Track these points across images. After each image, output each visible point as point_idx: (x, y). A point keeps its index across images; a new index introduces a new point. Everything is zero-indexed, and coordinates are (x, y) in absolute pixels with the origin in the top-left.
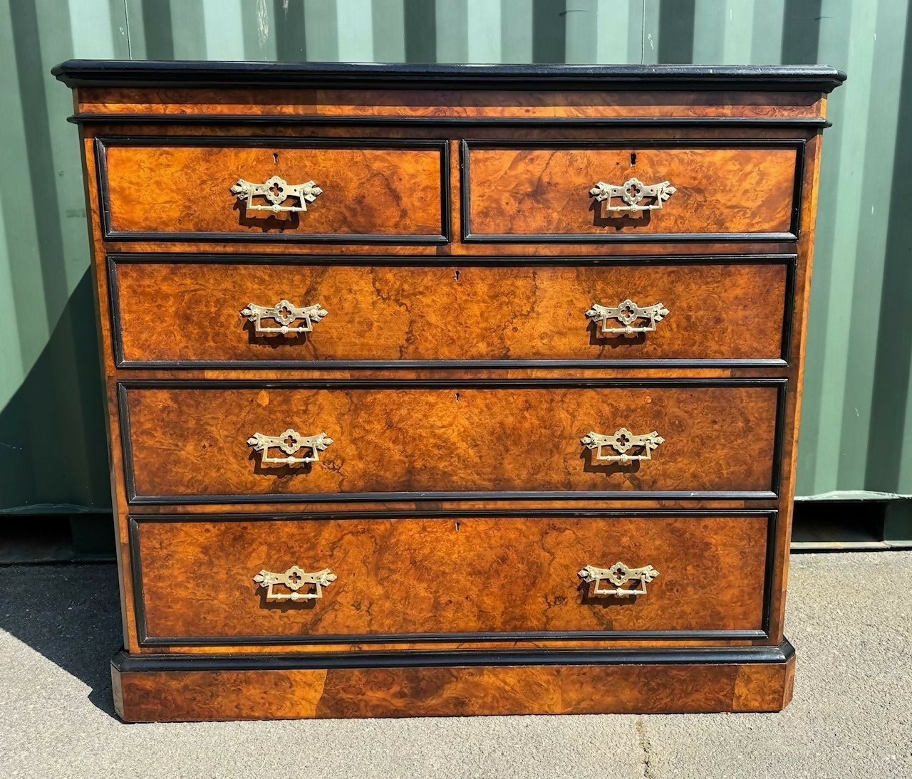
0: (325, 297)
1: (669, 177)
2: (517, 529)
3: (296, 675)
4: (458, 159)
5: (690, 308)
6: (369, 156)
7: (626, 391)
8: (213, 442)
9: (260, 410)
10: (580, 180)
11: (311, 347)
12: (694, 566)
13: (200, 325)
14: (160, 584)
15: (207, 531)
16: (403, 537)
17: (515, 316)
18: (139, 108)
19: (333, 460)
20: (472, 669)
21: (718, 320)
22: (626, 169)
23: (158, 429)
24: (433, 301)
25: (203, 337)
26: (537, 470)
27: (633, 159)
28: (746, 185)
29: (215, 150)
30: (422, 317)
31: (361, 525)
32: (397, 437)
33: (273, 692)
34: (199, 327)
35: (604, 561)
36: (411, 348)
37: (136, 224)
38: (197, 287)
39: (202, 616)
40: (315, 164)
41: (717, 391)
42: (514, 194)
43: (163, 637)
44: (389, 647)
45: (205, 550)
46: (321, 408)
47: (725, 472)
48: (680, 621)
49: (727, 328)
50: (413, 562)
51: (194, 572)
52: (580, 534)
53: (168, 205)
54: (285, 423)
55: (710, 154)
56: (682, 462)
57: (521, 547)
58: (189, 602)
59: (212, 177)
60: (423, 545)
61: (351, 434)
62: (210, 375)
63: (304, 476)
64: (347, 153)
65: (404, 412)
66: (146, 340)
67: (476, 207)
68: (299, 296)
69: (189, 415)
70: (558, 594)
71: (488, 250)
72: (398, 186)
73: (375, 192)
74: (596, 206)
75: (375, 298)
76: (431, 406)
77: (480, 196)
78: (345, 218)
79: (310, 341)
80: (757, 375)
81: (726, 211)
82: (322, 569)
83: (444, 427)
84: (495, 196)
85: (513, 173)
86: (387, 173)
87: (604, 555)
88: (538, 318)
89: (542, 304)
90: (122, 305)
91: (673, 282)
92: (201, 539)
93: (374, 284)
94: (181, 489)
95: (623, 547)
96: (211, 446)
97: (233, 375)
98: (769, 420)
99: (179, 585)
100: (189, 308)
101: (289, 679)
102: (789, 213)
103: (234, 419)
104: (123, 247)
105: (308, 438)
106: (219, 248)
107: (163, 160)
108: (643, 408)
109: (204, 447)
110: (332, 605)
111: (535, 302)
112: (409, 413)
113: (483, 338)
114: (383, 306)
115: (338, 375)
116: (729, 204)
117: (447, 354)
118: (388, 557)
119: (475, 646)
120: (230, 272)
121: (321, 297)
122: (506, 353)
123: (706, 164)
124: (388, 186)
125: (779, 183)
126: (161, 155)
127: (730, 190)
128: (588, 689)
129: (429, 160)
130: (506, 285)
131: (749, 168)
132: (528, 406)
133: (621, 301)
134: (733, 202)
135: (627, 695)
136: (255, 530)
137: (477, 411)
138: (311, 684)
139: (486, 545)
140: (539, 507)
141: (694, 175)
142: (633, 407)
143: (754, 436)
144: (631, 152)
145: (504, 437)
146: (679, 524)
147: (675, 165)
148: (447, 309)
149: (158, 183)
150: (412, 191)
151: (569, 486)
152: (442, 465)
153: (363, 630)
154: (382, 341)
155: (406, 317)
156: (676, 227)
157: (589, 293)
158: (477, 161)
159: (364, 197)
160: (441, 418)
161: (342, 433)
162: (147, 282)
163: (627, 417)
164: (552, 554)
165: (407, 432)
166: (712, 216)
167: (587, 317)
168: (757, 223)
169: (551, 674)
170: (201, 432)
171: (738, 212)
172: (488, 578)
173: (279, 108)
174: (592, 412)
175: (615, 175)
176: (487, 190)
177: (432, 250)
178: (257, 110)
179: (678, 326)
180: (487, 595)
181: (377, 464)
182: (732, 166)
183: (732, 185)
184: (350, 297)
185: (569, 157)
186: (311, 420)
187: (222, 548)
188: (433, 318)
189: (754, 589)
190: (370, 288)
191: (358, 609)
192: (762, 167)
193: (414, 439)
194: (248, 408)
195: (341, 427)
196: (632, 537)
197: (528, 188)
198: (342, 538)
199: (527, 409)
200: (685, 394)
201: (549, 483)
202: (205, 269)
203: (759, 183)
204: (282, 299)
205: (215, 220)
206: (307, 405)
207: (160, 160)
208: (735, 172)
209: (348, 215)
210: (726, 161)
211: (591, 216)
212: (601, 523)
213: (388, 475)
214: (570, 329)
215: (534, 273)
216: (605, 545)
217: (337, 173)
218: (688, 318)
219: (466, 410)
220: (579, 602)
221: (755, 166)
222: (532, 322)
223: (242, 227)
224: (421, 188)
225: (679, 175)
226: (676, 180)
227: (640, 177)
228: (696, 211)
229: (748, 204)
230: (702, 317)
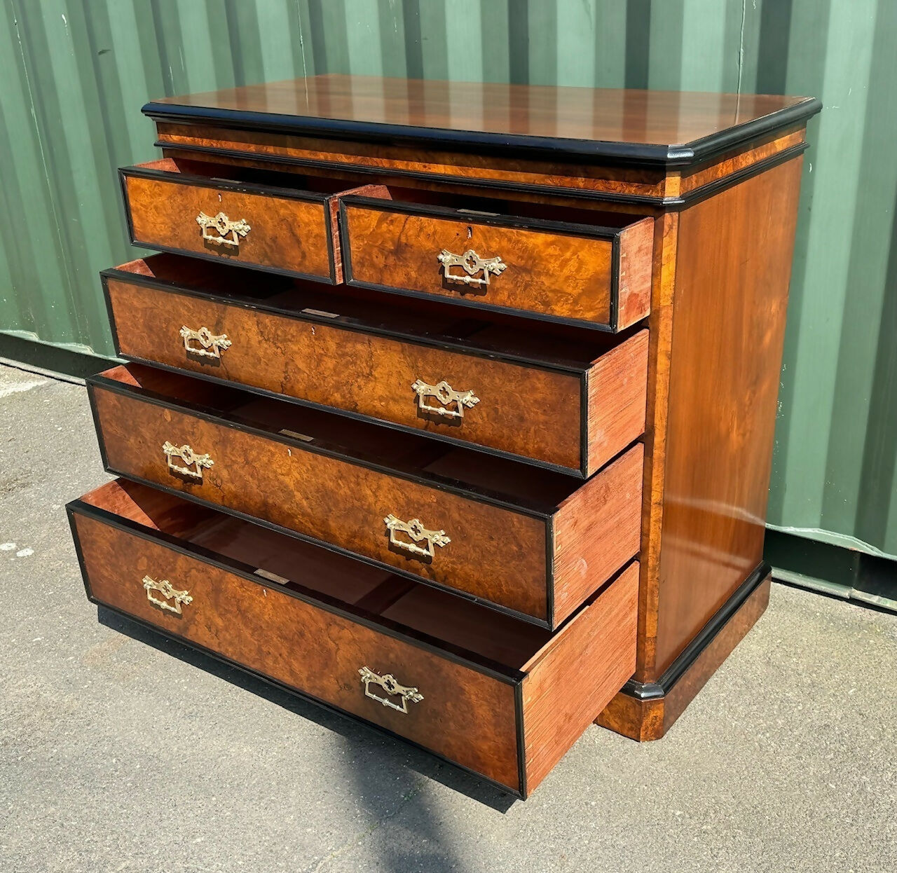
0: (228, 330)
1: (502, 252)
5: (497, 402)
6: (277, 203)
8: (145, 441)
9: (166, 424)
10: (429, 245)
11: (224, 368)
12: (452, 704)
15: (111, 532)
16: (229, 586)
17: (358, 376)
21: (522, 419)
22: (465, 241)
23: (113, 420)
24: (299, 349)
28: (566, 272)
30: (293, 361)
34: (158, 337)
40: (244, 206)
42: (382, 250)
45: (112, 546)
49: (530, 429)
50: (239, 610)
51: (109, 560)
53: (163, 226)
55: (535, 236)
57: (313, 629)
60: (243, 598)
61: (224, 461)
64: (264, 200)
65: (255, 453)
67: (355, 257)
68: (213, 326)
72: (302, 232)
73: (283, 235)
75: (260, 338)
77: (356, 247)
79: (223, 364)
81: (550, 294)
82: (182, 590)
83: (283, 475)
84: (368, 250)
85: (379, 231)
86: (290, 220)
87: (377, 663)
88: (376, 382)
89: (379, 370)
90: (114, 311)
92: (109, 537)
93: (258, 326)
95: (392, 662)
96: (143, 443)
99: (103, 566)
100: (150, 321)
102: (608, 305)
103: (153, 426)
105: (199, 456)
109: (140, 442)
111: (372, 367)
112: (258, 457)
114: (265, 346)
116: (553, 287)
117: (314, 397)
118: (221, 597)
122: (355, 407)
123: (530, 246)
124: (291, 230)
125: (597, 273)
126: (155, 185)
127: (553, 275)
129: (317, 213)
130: (349, 348)
131: (568, 254)
133: (440, 380)
134: (556, 287)
139: (287, 616)
141: (520, 254)
143: (527, 563)
144: (468, 225)
145: (326, 496)
147: (504, 244)
148: (309, 357)
150: (308, 237)
151: (379, 557)
154: (269, 375)
155: (282, 359)
156: (509, 301)
157: (413, 368)
158: (353, 217)
160: (281, 466)
161: (218, 459)
162: (125, 296)
164: (337, 645)
165: (259, 471)
166: (539, 297)
167: (413, 390)
168: (579, 310)
170: (137, 432)
171: (561, 297)
175: (456, 244)
176: (361, 244)
179: (488, 416)
182: (552, 251)
183: (554, 269)
185: (419, 223)
186: (198, 442)
187: (121, 549)
188: (301, 365)
190: (255, 329)
191: (210, 631)
192: (581, 255)
193: (265, 479)
194: (160, 421)
196: (397, 656)
197: (391, 247)
201: (364, 549)
202: (155, 293)
203: (578, 270)
204: (203, 325)
207: (155, 190)
208: (556, 257)
210: (548, 245)
214: (401, 397)
216: (376, 655)
217: (258, 215)
218: (496, 410)
219: (297, 465)
221: (575, 253)
222: (372, 384)
224: (313, 235)
225: (508, 252)
226: (506, 257)
227: (477, 249)
228: (524, 290)
229: (570, 290)
230: (508, 412)
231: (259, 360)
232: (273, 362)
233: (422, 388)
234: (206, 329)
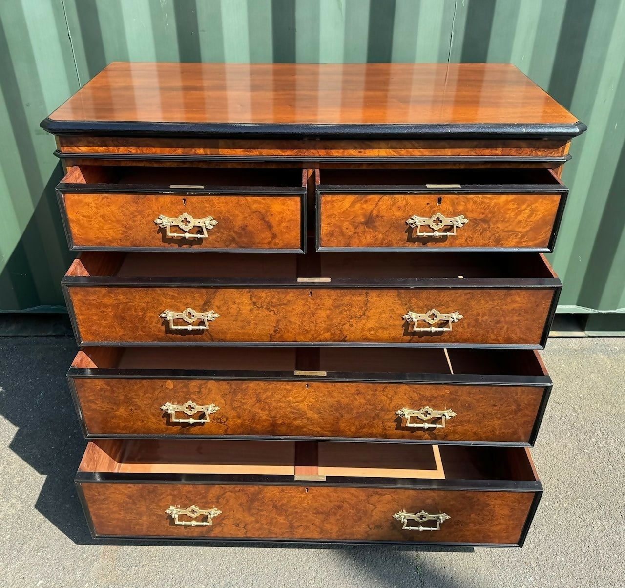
1: (464, 213)
5: (478, 314)
6: (249, 200)
7: (431, 387)
9: (167, 391)
10: (398, 214)
13: (132, 322)
17: (351, 318)
22: (434, 207)
23: (99, 400)
24: (293, 308)
27: (440, 200)
30: (286, 318)
32: (264, 407)
36: (278, 336)
37: (90, 241)
40: (212, 206)
42: (352, 223)
49: (504, 326)
52: (396, 497)
54: (186, 398)
55: (496, 198)
56: (467, 426)
65: (268, 394)
67: (325, 230)
70: (377, 524)
72: (274, 221)
73: (254, 223)
74: (410, 230)
75: (252, 307)
76: (289, 391)
77: (328, 224)
78: (233, 239)
79: (208, 332)
81: (503, 234)
83: (297, 402)
84: (338, 223)
85: (352, 210)
86: (263, 211)
88: (368, 319)
89: (372, 311)
91: (468, 299)
93: (251, 299)
95: (426, 504)
100: (123, 313)
102: (549, 236)
103: (150, 395)
105: (202, 407)
108: (442, 396)
111: (366, 310)
112: (272, 395)
113: (328, 330)
116: (506, 229)
117: (303, 339)
121: (215, 307)
122: (344, 339)
123: (492, 204)
124: (263, 219)
125: (544, 216)
127: (508, 221)
129: (293, 203)
130: (346, 300)
131: (524, 207)
132: (359, 393)
133: (429, 309)
134: (510, 228)
136: (164, 488)
137: (321, 396)
141: (483, 211)
142: (435, 395)
144: (437, 196)
145: (340, 409)
147: (470, 205)
148: (303, 312)
150: (280, 222)
152: (296, 422)
154: (257, 331)
155: (274, 318)
157: (406, 305)
158: (327, 202)
159: (247, 226)
160: (295, 398)
161: (226, 404)
163: (430, 401)
164: (375, 506)
165: (271, 405)
167: (403, 319)
171: (512, 235)
174: (405, 397)
175: (425, 211)
176: (333, 220)
179: (469, 325)
182: (511, 206)
183: (510, 217)
184: (234, 306)
185: (393, 200)
186: (204, 397)
188: (293, 319)
190: (248, 301)
192: (533, 206)
193: (276, 409)
195: (225, 401)
197: (362, 219)
199: (358, 394)
200: (475, 390)
205: (145, 239)
208: (513, 210)
209: (236, 236)
210: (507, 202)
214: (390, 326)
215: (367, 293)
217: (228, 211)
218: (477, 320)
219: (314, 393)
220: (392, 528)
221: (529, 205)
222: (364, 321)
223: (163, 244)
224: (286, 220)
225: (472, 211)
226: (468, 214)
227: (443, 213)
230: (487, 320)
231: (249, 323)
233: (414, 316)
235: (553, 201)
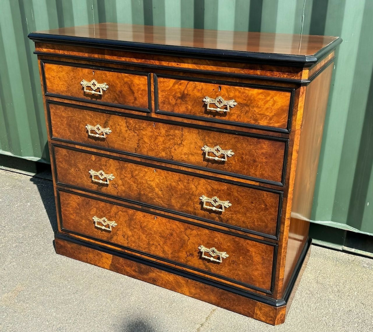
0: (111, 125)
1: (234, 98)
2: (176, 225)
3: (103, 254)
4: (153, 80)
5: (243, 154)
6: (123, 76)
7: (216, 182)
8: (79, 170)
9: (92, 162)
10: (199, 94)
11: (107, 143)
12: (242, 257)
13: (73, 129)
14: (66, 212)
15: (79, 198)
16: (138, 217)
17: (175, 145)
18: (52, 51)
19: (115, 184)
20: (158, 270)
21: (255, 161)
22: (217, 92)
23: (64, 161)
24: (146, 133)
25: (75, 133)
26: (183, 205)
27: (220, 88)
28: (267, 106)
29: (75, 68)
30: (143, 139)
31: (125, 209)
32: (135, 181)
33: (97, 257)
34: (74, 130)
35: (208, 245)
36: (139, 150)
37: (54, 91)
38: (72, 115)
39: (78, 226)
40: (106, 77)
41: (254, 190)
42: (174, 97)
43: (68, 229)
44: (134, 253)
45: (78, 204)
46: (110, 165)
47: (256, 223)
48: (237, 277)
49: (258, 165)
50: (141, 227)
51: (75, 211)
52: (199, 233)
53: (62, 86)
54: (100, 168)
55: (252, 90)
56: (239, 216)
57: (178, 232)
58: (74, 220)
59: (75, 77)
60: (144, 222)
61: (120, 176)
62: (77, 147)
63: (106, 187)
64: (116, 74)
65: (137, 172)
66: (59, 131)
67: (160, 100)
68: (103, 124)
69: (72, 159)
70: (191, 253)
71: (165, 117)
72: (135, 89)
73: (126, 89)
74: (205, 105)
75: (127, 129)
76: (146, 172)
77: (162, 96)
78: (116, 98)
79: (106, 141)
80: (270, 188)
81: (258, 116)
82: (112, 221)
83: (150, 181)
84: (167, 96)
85: (173, 88)
86: (129, 83)
87: (208, 243)
88: (183, 147)
89: (186, 141)
90: (52, 118)
91: (236, 142)
92: (77, 201)
93: (126, 123)
94: (71, 183)
95: (215, 242)
96: (78, 170)
97: (84, 148)
98: (276, 207)
99: (71, 214)
100: (70, 122)
101: (101, 254)
102: (287, 121)
103: (85, 163)
104: (51, 99)
105: (107, 175)
106: (78, 103)
107: (60, 69)
108: (223, 190)
109: (77, 170)
110: (115, 234)
111: (182, 140)
112: (139, 173)
113: (164, 150)
114: (129, 132)
115: (115, 154)
116: (260, 113)
117: (151, 154)
118: (133, 222)
119: (162, 262)
120: (82, 112)
121: (109, 126)
122: (172, 158)
123: (250, 95)
124: (130, 87)
125: (282, 106)
126: (60, 68)
127: (260, 107)
128: (198, 291)
129: (144, 80)
130: (172, 132)
131: (268, 98)
133: (215, 146)
134: (262, 112)
135: (213, 298)
136: (93, 202)
137: (162, 178)
138: (108, 258)
139: (165, 228)
140: (184, 219)
141: (245, 98)
142: (219, 189)
143: (269, 212)
144: (219, 85)
145: (171, 189)
146: (237, 239)
147: (237, 93)
148: (151, 137)
149: (59, 78)
150: (138, 90)
151: (195, 214)
152: (150, 195)
153: (126, 245)
154: (129, 145)
155: (137, 138)
156: (237, 119)
157: (203, 140)
158: (160, 82)
159: (122, 91)
160: (149, 178)
161: (117, 176)
162: (58, 111)
163: (217, 193)
164: (189, 237)
165: (138, 180)
166: (252, 117)
167: (202, 150)
168: (272, 123)
169: (185, 281)
170: (76, 166)
171: (263, 117)
172: (166, 240)
173: (93, 55)
174: (204, 188)
175: (212, 94)
176: (164, 94)
177: (145, 114)
178: (86, 55)
179: (238, 160)
180: (166, 245)
181: (129, 189)
182: (261, 97)
183: (261, 105)
184: (119, 127)
185: (194, 84)
186: (108, 169)
187: (83, 205)
188: (146, 140)
189: (267, 273)
190: (125, 125)
191: (124, 238)
192: (275, 98)
193: (141, 183)
194: (88, 161)
195: (117, 173)
196: (218, 240)
197: (179, 95)
198: (118, 212)
199: (180, 181)
200: (240, 189)
201: (188, 211)
202: (74, 110)
203: (273, 105)
204: (97, 124)
205: (76, 93)
206: (106, 163)
207: (59, 70)
208: (262, 100)
209: (117, 96)
210: (258, 94)
211: (203, 109)
212: (207, 231)
213: (132, 194)
214: (195, 153)
215: (182, 129)
216: (208, 240)
217: (113, 81)
218: (242, 158)
219: (158, 176)
220: (198, 258)
221: (272, 98)
222: (182, 148)
224: (141, 90)
225: (239, 97)
226: (237, 99)
227: (223, 96)
228: (245, 114)
229: (268, 114)
230: (248, 158)
231: (125, 139)
232: (133, 140)
233: (207, 149)
234: (99, 125)
235: (286, 96)
